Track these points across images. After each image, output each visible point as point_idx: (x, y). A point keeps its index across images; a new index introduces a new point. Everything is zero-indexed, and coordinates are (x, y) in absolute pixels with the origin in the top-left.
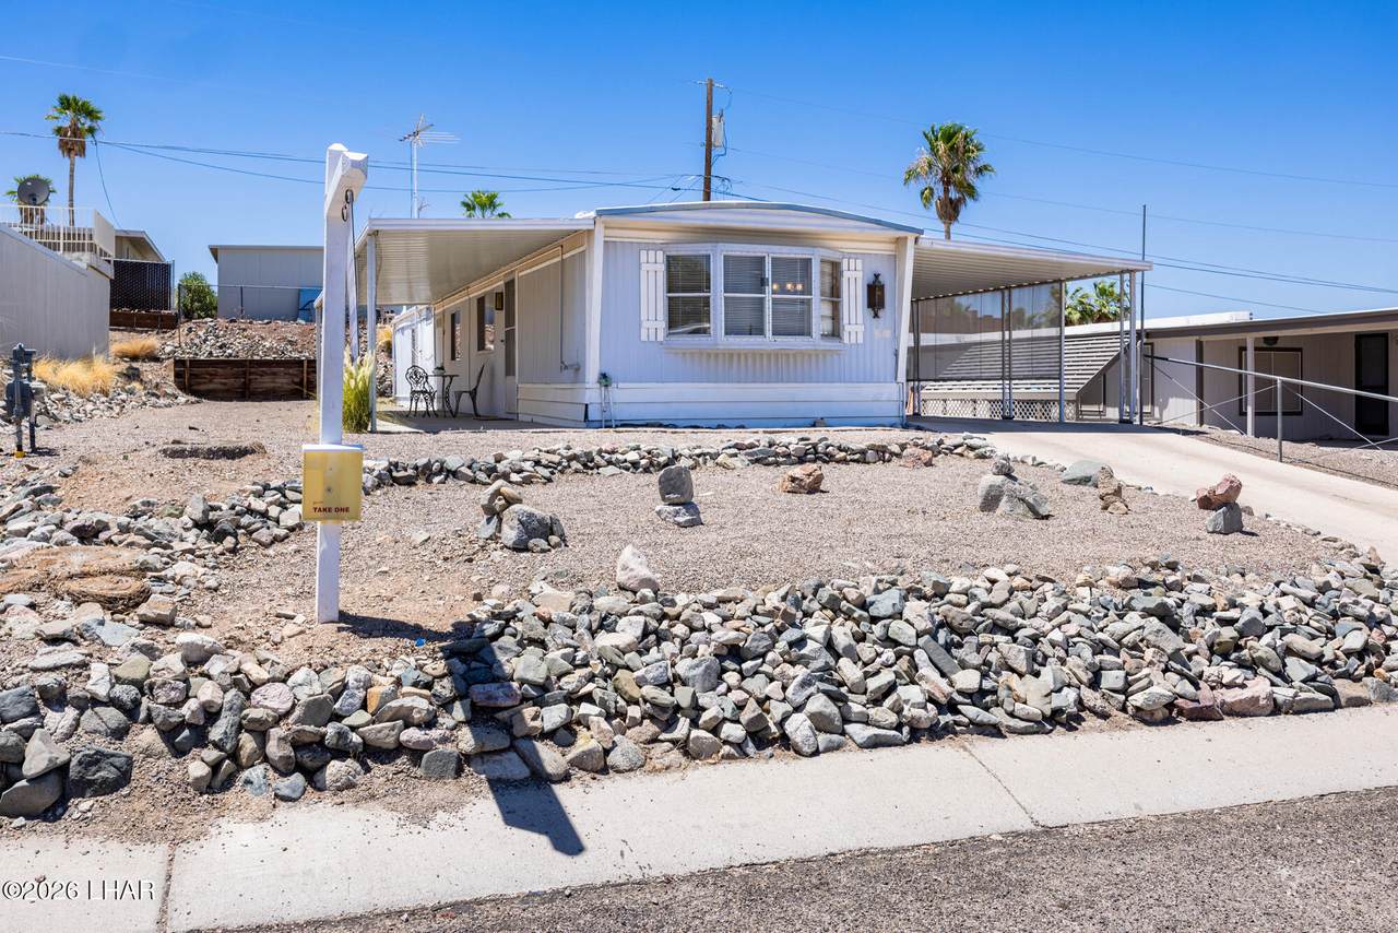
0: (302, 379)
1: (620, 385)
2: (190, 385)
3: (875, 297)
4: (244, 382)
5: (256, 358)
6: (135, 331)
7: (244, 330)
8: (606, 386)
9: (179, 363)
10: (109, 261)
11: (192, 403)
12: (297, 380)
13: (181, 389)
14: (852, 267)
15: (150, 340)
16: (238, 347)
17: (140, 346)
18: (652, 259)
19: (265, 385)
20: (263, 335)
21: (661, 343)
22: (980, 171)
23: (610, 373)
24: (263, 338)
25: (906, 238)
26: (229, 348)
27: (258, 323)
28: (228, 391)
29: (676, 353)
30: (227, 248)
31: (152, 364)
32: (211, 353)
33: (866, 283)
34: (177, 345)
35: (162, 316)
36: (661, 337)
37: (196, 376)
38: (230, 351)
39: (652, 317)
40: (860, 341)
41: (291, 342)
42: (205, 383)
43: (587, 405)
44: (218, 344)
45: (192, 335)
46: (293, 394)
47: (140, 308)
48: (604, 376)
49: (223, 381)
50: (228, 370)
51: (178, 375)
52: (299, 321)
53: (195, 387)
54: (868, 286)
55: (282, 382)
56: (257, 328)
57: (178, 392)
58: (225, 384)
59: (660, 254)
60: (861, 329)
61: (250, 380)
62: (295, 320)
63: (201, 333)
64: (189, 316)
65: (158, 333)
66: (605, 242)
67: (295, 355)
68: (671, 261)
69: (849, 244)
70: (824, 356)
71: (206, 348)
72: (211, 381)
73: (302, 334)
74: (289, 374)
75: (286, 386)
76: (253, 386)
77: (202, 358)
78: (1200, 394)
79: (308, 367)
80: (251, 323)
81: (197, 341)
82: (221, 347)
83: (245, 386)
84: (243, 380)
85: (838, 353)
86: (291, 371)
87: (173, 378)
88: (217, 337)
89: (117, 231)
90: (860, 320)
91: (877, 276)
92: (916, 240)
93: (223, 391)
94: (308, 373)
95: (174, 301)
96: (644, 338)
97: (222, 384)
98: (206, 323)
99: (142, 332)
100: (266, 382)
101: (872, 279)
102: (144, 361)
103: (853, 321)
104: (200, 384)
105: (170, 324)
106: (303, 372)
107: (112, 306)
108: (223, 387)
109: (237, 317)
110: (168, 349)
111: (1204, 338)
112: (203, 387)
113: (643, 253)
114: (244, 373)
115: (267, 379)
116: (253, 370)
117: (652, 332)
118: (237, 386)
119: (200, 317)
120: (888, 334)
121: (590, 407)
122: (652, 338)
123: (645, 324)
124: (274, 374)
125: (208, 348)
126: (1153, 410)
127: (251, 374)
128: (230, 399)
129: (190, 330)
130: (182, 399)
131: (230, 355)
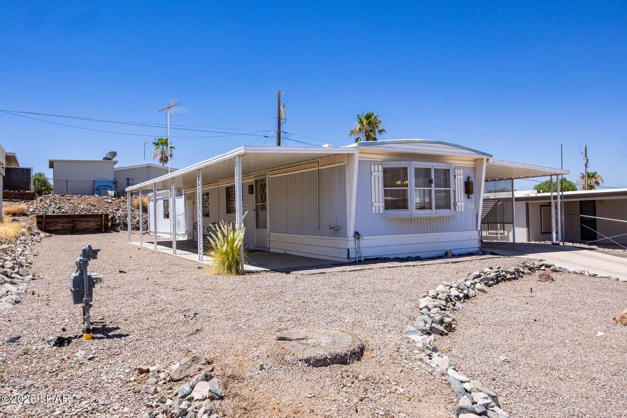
0: (102, 224)
1: (364, 238)
2: (45, 228)
3: (469, 188)
4: (73, 225)
5: (77, 213)
6: (12, 201)
7: (69, 200)
8: (358, 239)
9: (38, 217)
10: (3, 167)
11: (48, 237)
12: (99, 224)
13: (41, 230)
15: (22, 206)
16: (67, 208)
17: (16, 209)
18: (377, 170)
19: (82, 227)
20: (79, 202)
21: (381, 214)
22: (380, 131)
23: (359, 231)
24: (79, 204)
25: (483, 159)
26: (63, 209)
27: (75, 197)
28: (64, 230)
29: (390, 220)
30: (57, 161)
31: (24, 217)
32: (54, 212)
34: (35, 208)
35: (27, 194)
36: (381, 211)
37: (48, 223)
38: (63, 210)
39: (377, 201)
40: (463, 211)
41: (93, 205)
42: (53, 226)
43: (348, 250)
44: (57, 207)
45: (43, 203)
46: (98, 230)
47: (14, 190)
48: (356, 233)
49: (62, 225)
50: (65, 220)
51: (38, 223)
52: (96, 195)
53: (48, 228)
54: (465, 182)
55: (92, 225)
56: (75, 199)
57: (39, 231)
58: (63, 226)
59: (380, 166)
60: (463, 204)
61: (76, 224)
62: (93, 195)
63: (47, 202)
64: (40, 193)
65: (25, 202)
66: (359, 160)
67: (96, 211)
68: (385, 171)
69: (456, 162)
70: (449, 218)
71: (51, 209)
72: (56, 225)
73: (98, 201)
74: (96, 221)
75: (93, 227)
76: (78, 227)
77: (49, 214)
78: (528, 226)
79: (105, 217)
80: (72, 196)
81: (46, 205)
82: (58, 208)
83: (73, 227)
84: (72, 224)
85: (454, 217)
86: (96, 220)
87: (36, 224)
88: (56, 203)
89: (6, 153)
90: (463, 200)
91: (469, 178)
92: (488, 160)
93: (62, 230)
94: (105, 220)
95: (32, 187)
96: (374, 212)
97: (61, 226)
98: (50, 197)
99: (16, 202)
100: (83, 225)
101: (466, 179)
102: (19, 216)
103: (460, 201)
104: (50, 227)
105: (31, 197)
106: (102, 220)
107: (4, 189)
108: (63, 228)
109: (65, 194)
110: (31, 210)
111: (529, 202)
112: (52, 228)
113: (373, 166)
114: (73, 221)
115: (84, 223)
116: (77, 219)
117: (377, 208)
118: (69, 227)
119: (45, 194)
120: (473, 206)
121: (350, 251)
122: (378, 212)
123: (375, 204)
124: (88, 221)
125: (52, 209)
126: (504, 232)
127: (76, 221)
128: (66, 234)
129: (41, 200)
130: (42, 235)
131: (64, 212)
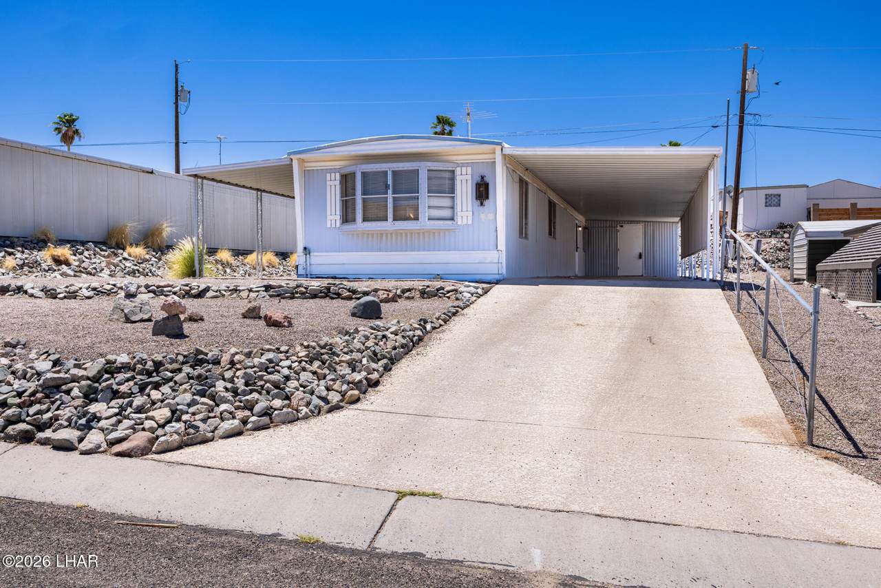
1: (315, 254)
3: (483, 191)
8: (308, 254)
14: (464, 173)
18: (333, 178)
21: (338, 228)
23: (309, 246)
29: (348, 234)
33: (475, 182)
36: (338, 225)
39: (333, 213)
40: (470, 222)
48: (305, 248)
54: (476, 184)
59: (337, 174)
60: (470, 214)
68: (343, 178)
69: (460, 157)
70: (444, 233)
85: (453, 230)
90: (470, 208)
91: (483, 177)
96: (329, 225)
101: (479, 179)
103: (464, 209)
113: (328, 175)
117: (333, 222)
120: (491, 216)
121: (298, 267)
122: (333, 226)
123: (329, 217)
